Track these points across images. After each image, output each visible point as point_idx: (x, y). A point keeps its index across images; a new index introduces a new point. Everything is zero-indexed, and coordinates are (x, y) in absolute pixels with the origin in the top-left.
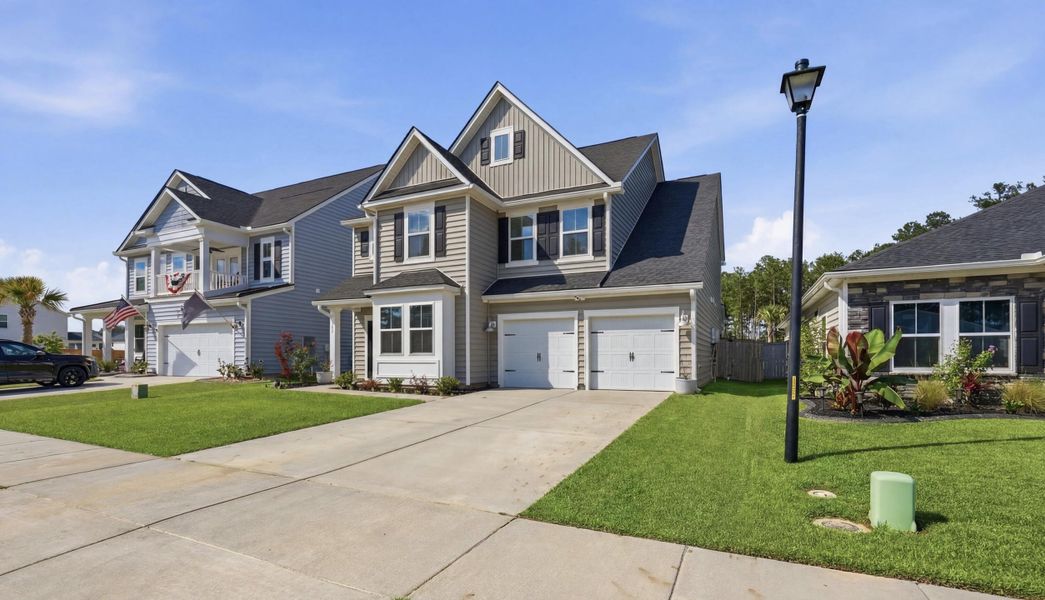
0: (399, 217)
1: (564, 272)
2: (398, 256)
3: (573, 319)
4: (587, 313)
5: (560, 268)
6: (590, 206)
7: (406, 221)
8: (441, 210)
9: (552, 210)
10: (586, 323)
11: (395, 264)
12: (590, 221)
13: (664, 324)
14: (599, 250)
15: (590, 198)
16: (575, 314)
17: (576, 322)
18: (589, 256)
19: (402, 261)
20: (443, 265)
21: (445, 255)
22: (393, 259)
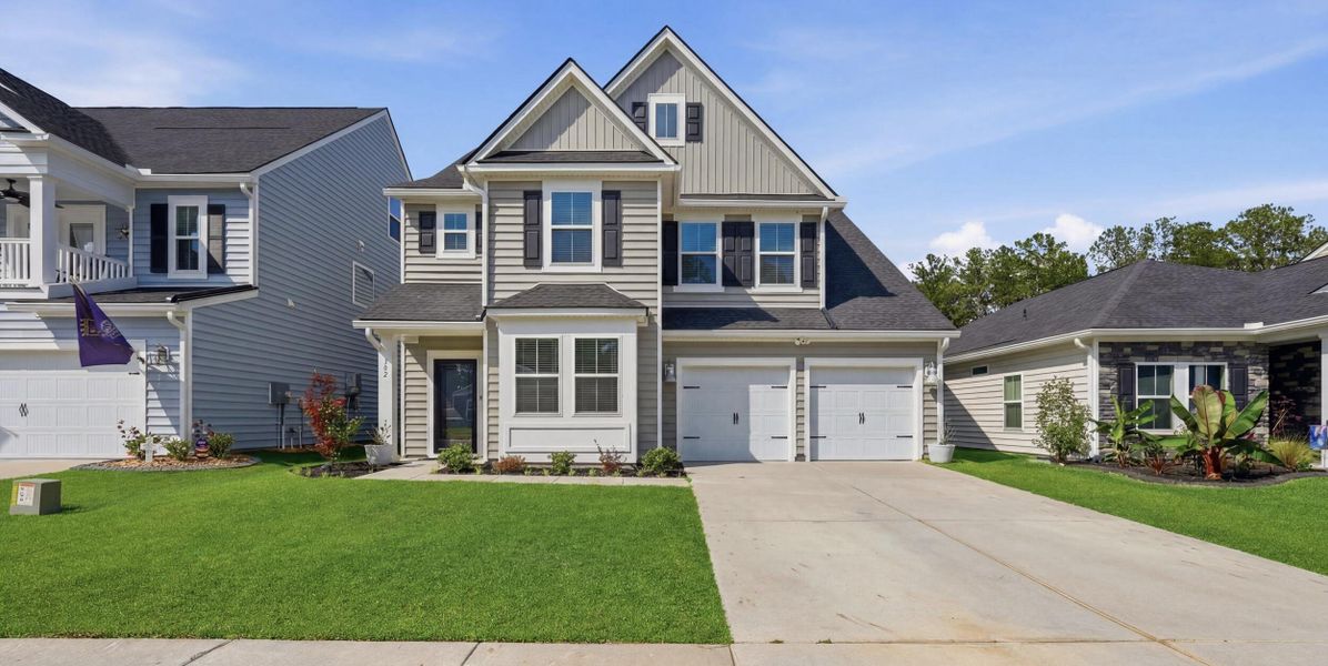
0: (533, 196)
1: (762, 306)
2: (532, 259)
3: (787, 368)
4: (809, 362)
5: (755, 299)
6: (797, 221)
7: (547, 206)
8: (611, 196)
9: (746, 220)
10: (807, 374)
11: (523, 270)
12: (798, 242)
13: (901, 379)
14: (809, 282)
15: (796, 211)
16: (792, 362)
17: (793, 373)
18: (796, 288)
19: (540, 266)
20: (616, 280)
21: (620, 266)
22: (521, 262)
